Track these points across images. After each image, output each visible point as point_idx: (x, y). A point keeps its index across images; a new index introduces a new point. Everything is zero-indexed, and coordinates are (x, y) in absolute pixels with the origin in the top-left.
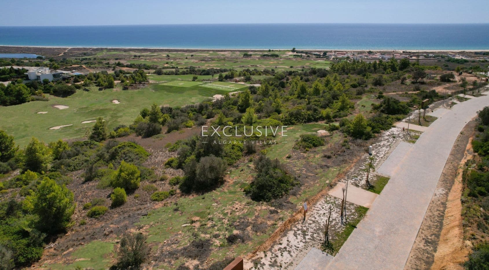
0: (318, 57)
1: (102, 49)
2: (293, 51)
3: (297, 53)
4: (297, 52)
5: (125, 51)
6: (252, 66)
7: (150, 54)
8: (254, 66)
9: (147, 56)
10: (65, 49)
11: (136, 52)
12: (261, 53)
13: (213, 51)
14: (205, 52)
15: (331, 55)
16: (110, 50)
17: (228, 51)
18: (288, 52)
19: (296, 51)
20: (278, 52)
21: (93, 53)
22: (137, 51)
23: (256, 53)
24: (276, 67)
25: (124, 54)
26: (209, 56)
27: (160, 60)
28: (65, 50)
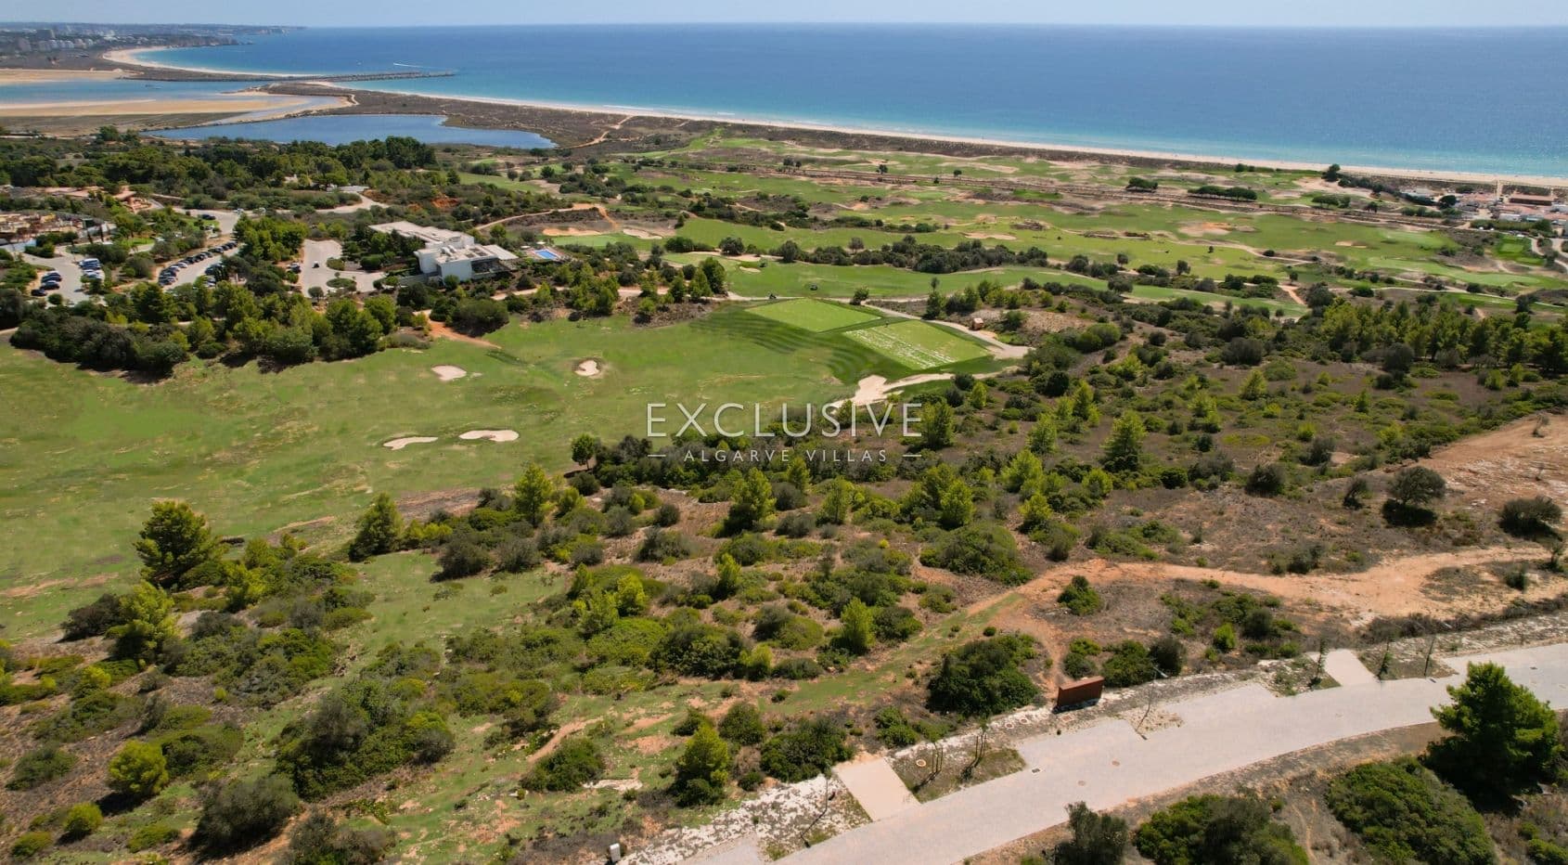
0: (1409, 213)
1: (710, 127)
2: (1331, 175)
3: (1342, 184)
4: (1347, 181)
5: (774, 135)
6: (1129, 235)
7: (834, 154)
8: (1135, 235)
9: (824, 162)
10: (616, 118)
11: (802, 144)
12: (1202, 176)
13: (1040, 153)
14: (1008, 159)
15: (1474, 207)
16: (730, 130)
17: (1092, 157)
18: (1306, 178)
19: (1340, 176)
20: (1268, 175)
21: (684, 137)
22: (805, 140)
23: (1185, 174)
24: (1211, 249)
25: (765, 147)
26: (1015, 174)
27: (852, 182)
28: (615, 123)
